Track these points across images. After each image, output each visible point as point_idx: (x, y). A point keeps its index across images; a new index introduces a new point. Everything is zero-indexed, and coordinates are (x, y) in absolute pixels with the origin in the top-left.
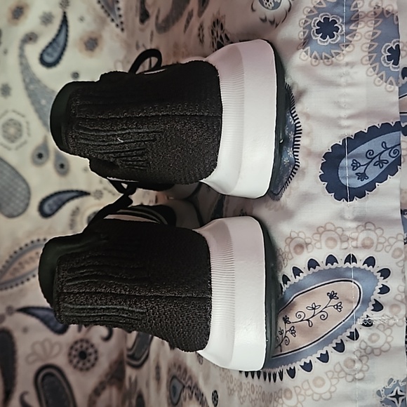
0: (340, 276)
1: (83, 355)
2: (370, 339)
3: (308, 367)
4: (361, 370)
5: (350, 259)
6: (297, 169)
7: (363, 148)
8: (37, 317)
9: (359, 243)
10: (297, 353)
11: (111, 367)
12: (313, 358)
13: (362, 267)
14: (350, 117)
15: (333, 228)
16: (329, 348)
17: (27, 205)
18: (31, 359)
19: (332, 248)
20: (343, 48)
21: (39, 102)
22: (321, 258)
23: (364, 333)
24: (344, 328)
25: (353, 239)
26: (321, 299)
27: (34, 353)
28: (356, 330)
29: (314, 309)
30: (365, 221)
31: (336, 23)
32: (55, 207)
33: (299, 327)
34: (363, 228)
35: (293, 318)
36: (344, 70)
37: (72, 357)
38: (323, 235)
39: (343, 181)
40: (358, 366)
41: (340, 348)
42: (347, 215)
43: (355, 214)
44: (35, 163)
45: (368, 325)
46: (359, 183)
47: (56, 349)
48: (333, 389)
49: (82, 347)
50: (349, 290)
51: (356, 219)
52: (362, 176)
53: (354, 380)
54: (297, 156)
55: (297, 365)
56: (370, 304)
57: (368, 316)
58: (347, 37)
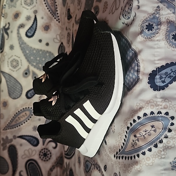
0: (155, 119)
1: (45, 155)
2: (167, 143)
3: (144, 154)
4: (164, 155)
5: (159, 113)
6: (139, 80)
7: (164, 72)
8: (26, 139)
9: (163, 107)
10: (140, 148)
11: (57, 159)
12: (146, 150)
13: (164, 116)
14: (159, 60)
15: (153, 101)
16: (152, 146)
17: (21, 94)
18: (24, 157)
19: (153, 109)
20: (156, 34)
21: (26, 52)
22: (148, 112)
23: (165, 141)
24: (157, 139)
25: (160, 105)
26: (148, 128)
27: (25, 154)
28: (162, 139)
29: (146, 132)
30: (165, 99)
31: (153, 25)
32: (32, 95)
33: (140, 138)
34: (164, 101)
35: (138, 135)
36: (156, 42)
37: (41, 156)
38: (149, 104)
39: (156, 84)
40: (163, 153)
41: (156, 146)
42: (158, 96)
43: (161, 96)
44: (24, 76)
45: (166, 138)
46: (163, 85)
47: (34, 153)
48: (153, 162)
49: (44, 151)
50: (159, 124)
51: (162, 98)
52: (164, 82)
53: (161, 158)
54: (139, 75)
55: (140, 153)
56: (167, 130)
57: (166, 134)
58: (157, 30)
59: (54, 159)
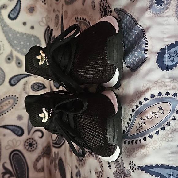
0: (163, 100)
1: (31, 145)
2: (174, 125)
3: (151, 137)
4: (171, 137)
5: (168, 94)
6: (146, 59)
7: (173, 50)
8: (10, 129)
9: (171, 88)
10: (147, 131)
11: (43, 149)
12: (153, 133)
13: (172, 97)
14: (168, 37)
15: (161, 82)
16: (159, 129)
17: (4, 81)
18: (7, 148)
19: (160, 89)
20: (165, 10)
21: (8, 36)
22: (156, 94)
23: (172, 123)
24: (165, 121)
25: (169, 86)
26: (156, 110)
27: (9, 145)
28: (169, 122)
29: (153, 114)
30: (173, 79)
32: (16, 82)
33: (147, 121)
34: (173, 82)
35: (144, 118)
36: (166, 18)
37: (26, 146)
38: (157, 85)
39: (165, 63)
40: (170, 135)
41: (163, 129)
42: (166, 77)
43: (170, 76)
44: (7, 62)
45: (174, 120)
46: (171, 64)
47: (19, 143)
48: (160, 145)
49: (30, 141)
50: (167, 106)
51: (170, 78)
52: (172, 61)
53: (169, 141)
54: (146, 53)
55: (147, 136)
56: (175, 111)
57: (174, 116)
58: (167, 6)
59: (40, 149)
